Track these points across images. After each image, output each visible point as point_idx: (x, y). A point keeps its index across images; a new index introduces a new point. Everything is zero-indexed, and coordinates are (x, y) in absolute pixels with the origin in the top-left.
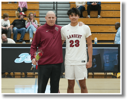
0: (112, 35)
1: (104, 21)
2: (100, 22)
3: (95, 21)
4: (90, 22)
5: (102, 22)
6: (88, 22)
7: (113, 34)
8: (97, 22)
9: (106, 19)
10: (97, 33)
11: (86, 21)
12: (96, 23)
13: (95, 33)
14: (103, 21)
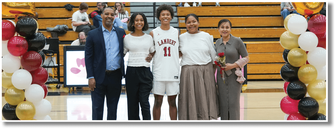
0: (234, 30)
1: (223, 10)
2: (217, 12)
3: (210, 11)
4: (203, 12)
5: (219, 11)
6: (199, 12)
7: (236, 30)
8: (212, 12)
9: (225, 8)
10: (213, 28)
11: (197, 11)
12: (211, 14)
13: (211, 28)
14: (221, 10)
